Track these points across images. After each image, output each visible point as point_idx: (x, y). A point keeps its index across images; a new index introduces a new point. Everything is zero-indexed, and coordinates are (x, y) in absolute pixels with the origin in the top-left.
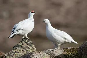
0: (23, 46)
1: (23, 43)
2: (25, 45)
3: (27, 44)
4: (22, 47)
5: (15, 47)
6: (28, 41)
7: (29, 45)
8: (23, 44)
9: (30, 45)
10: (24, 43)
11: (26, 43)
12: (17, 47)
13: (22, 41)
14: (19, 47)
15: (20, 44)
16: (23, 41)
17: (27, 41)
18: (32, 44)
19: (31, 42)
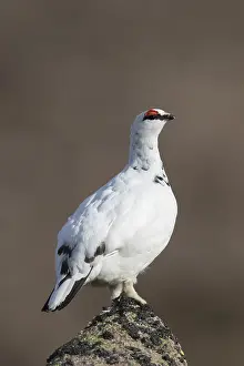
0: (107, 346)
1: (109, 328)
2: (121, 342)
3: (136, 338)
4: (101, 354)
5: (58, 354)
6: (140, 317)
7: (143, 341)
8: (107, 336)
9: (153, 342)
10: (114, 328)
11: (127, 327)
12: (73, 352)
13: (99, 319)
14: (84, 353)
15: (92, 339)
16: (110, 319)
17: (130, 316)
18: (162, 333)
19: (156, 324)
